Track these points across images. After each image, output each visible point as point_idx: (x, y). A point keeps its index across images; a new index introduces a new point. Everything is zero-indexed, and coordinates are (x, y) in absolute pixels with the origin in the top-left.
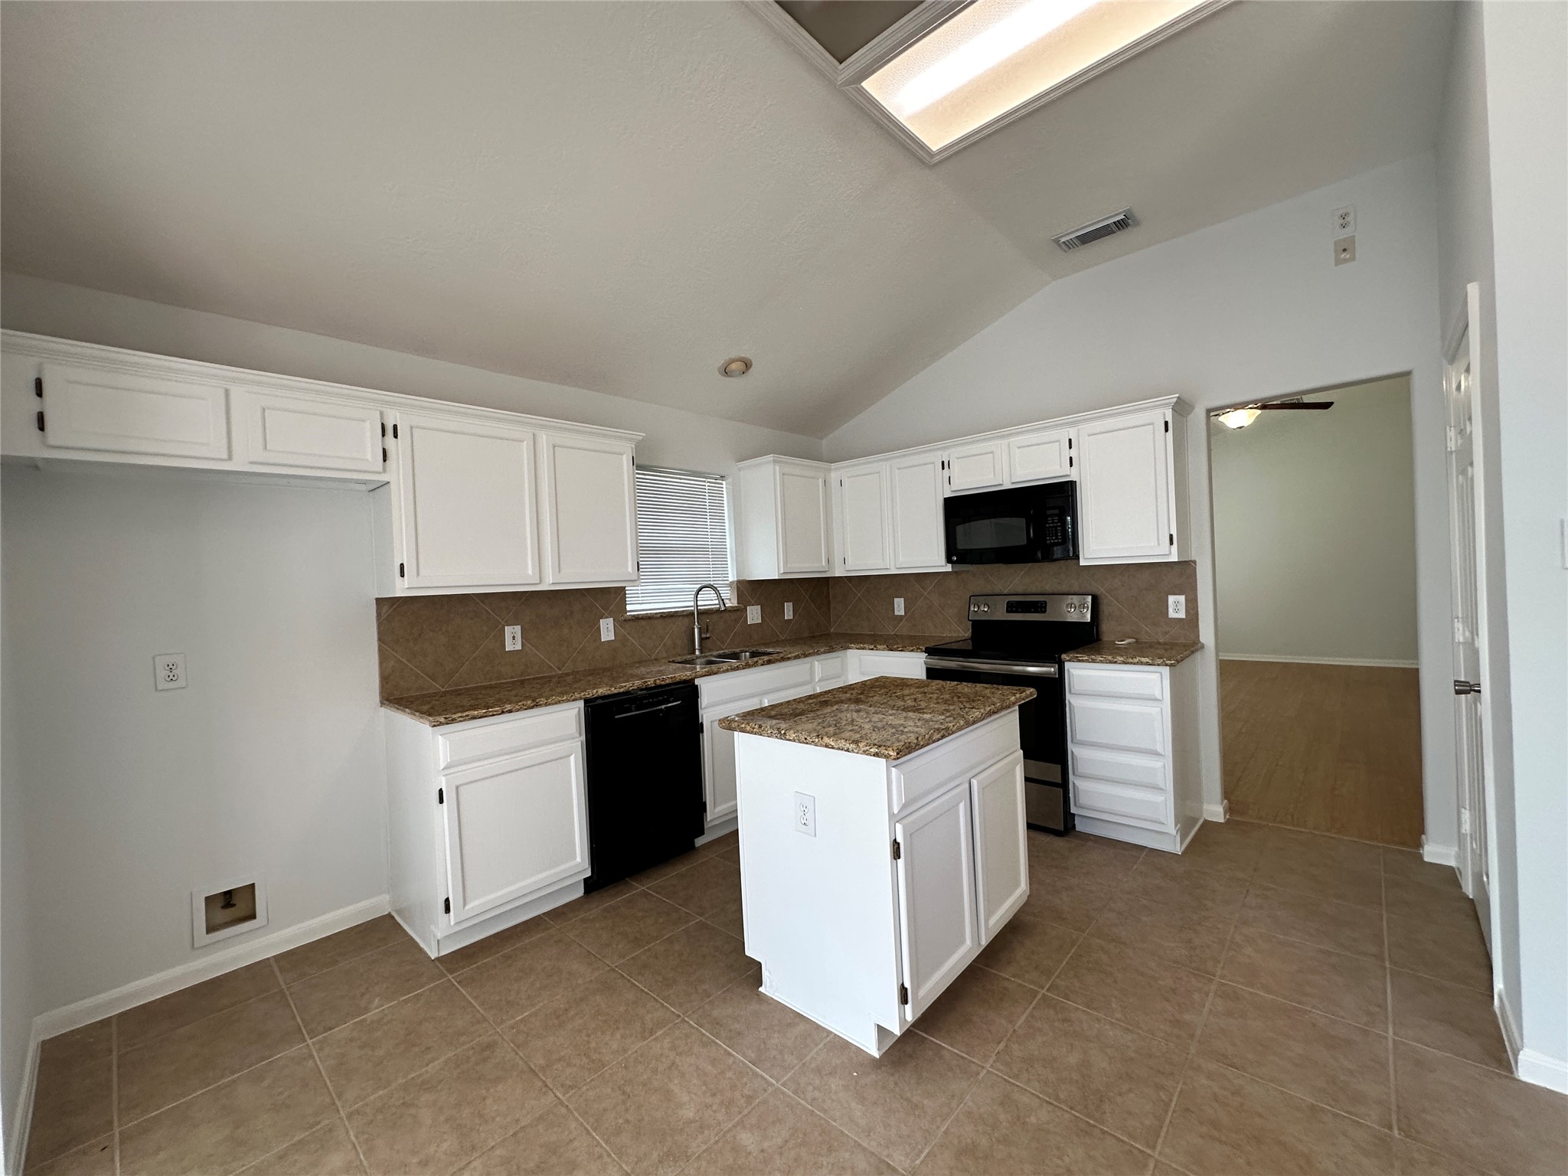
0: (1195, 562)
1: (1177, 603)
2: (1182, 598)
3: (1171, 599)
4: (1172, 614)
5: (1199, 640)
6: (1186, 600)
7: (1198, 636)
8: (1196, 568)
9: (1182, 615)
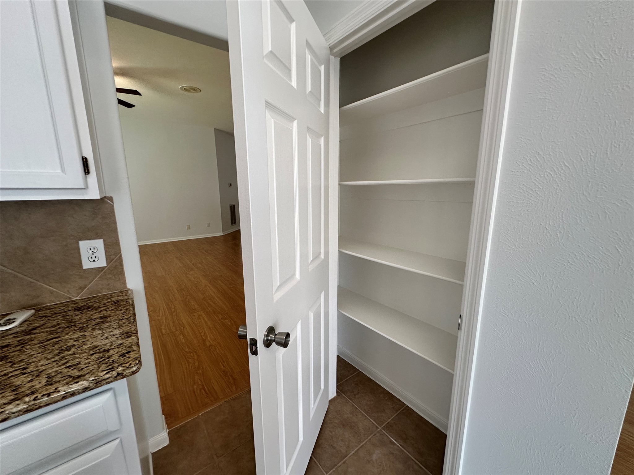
0: (111, 199)
1: (93, 251)
2: (99, 244)
3: (84, 245)
4: (87, 265)
5: (126, 287)
6: (106, 245)
7: (124, 283)
8: (113, 206)
9: (102, 262)
